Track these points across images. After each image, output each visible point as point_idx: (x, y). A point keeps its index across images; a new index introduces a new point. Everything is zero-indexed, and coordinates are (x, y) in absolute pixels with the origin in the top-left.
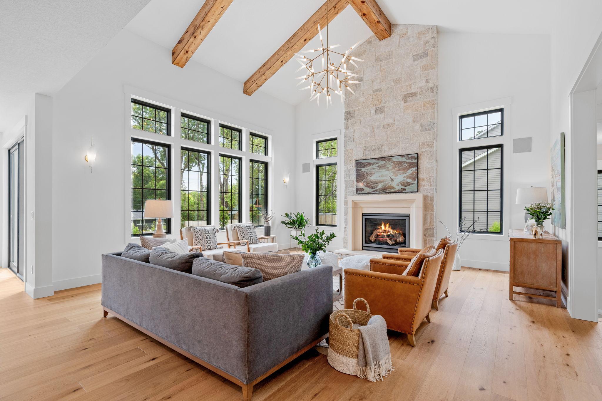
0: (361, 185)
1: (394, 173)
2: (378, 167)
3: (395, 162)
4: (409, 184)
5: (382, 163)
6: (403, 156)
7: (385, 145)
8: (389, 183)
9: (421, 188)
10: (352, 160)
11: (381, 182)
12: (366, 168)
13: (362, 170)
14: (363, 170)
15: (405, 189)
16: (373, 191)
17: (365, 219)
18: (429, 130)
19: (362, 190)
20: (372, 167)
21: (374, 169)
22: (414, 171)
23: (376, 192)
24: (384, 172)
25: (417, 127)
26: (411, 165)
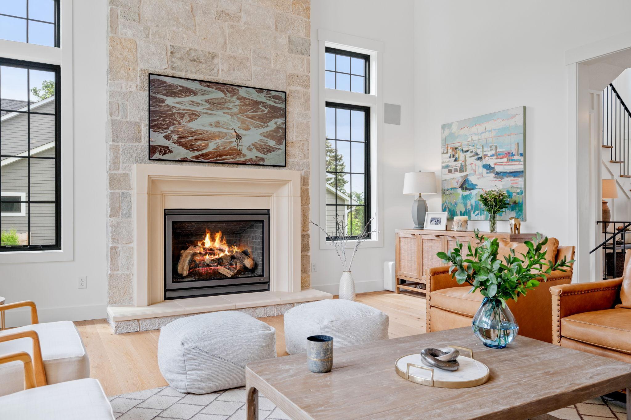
0: (159, 139)
1: (243, 122)
2: (207, 101)
3: (244, 98)
4: (270, 150)
5: (216, 94)
6: (260, 90)
7: (220, 56)
8: (232, 142)
9: (290, 160)
10: (134, 69)
11: (212, 137)
12: (178, 99)
13: (167, 103)
14: (170, 101)
15: (263, 159)
16: (197, 157)
17: (174, 223)
18: (303, 54)
19: (166, 150)
20: (191, 98)
21: (198, 104)
22: (279, 125)
23: (204, 161)
24: (221, 116)
25: (283, 41)
26: (274, 112)
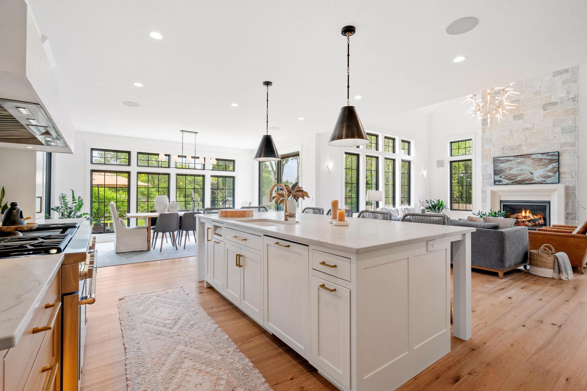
0: (498, 178)
1: (534, 168)
2: (517, 163)
3: (534, 159)
4: (549, 177)
5: (520, 160)
6: (543, 154)
7: (524, 145)
8: (529, 176)
9: (562, 180)
10: (489, 157)
11: (520, 175)
12: (504, 164)
13: (500, 166)
14: (501, 165)
15: (545, 181)
16: (512, 183)
17: (503, 205)
18: (570, 132)
19: (500, 181)
20: (510, 163)
21: (513, 164)
22: (555, 166)
23: (515, 183)
24: (523, 167)
25: (558, 130)
26: (551, 161)
